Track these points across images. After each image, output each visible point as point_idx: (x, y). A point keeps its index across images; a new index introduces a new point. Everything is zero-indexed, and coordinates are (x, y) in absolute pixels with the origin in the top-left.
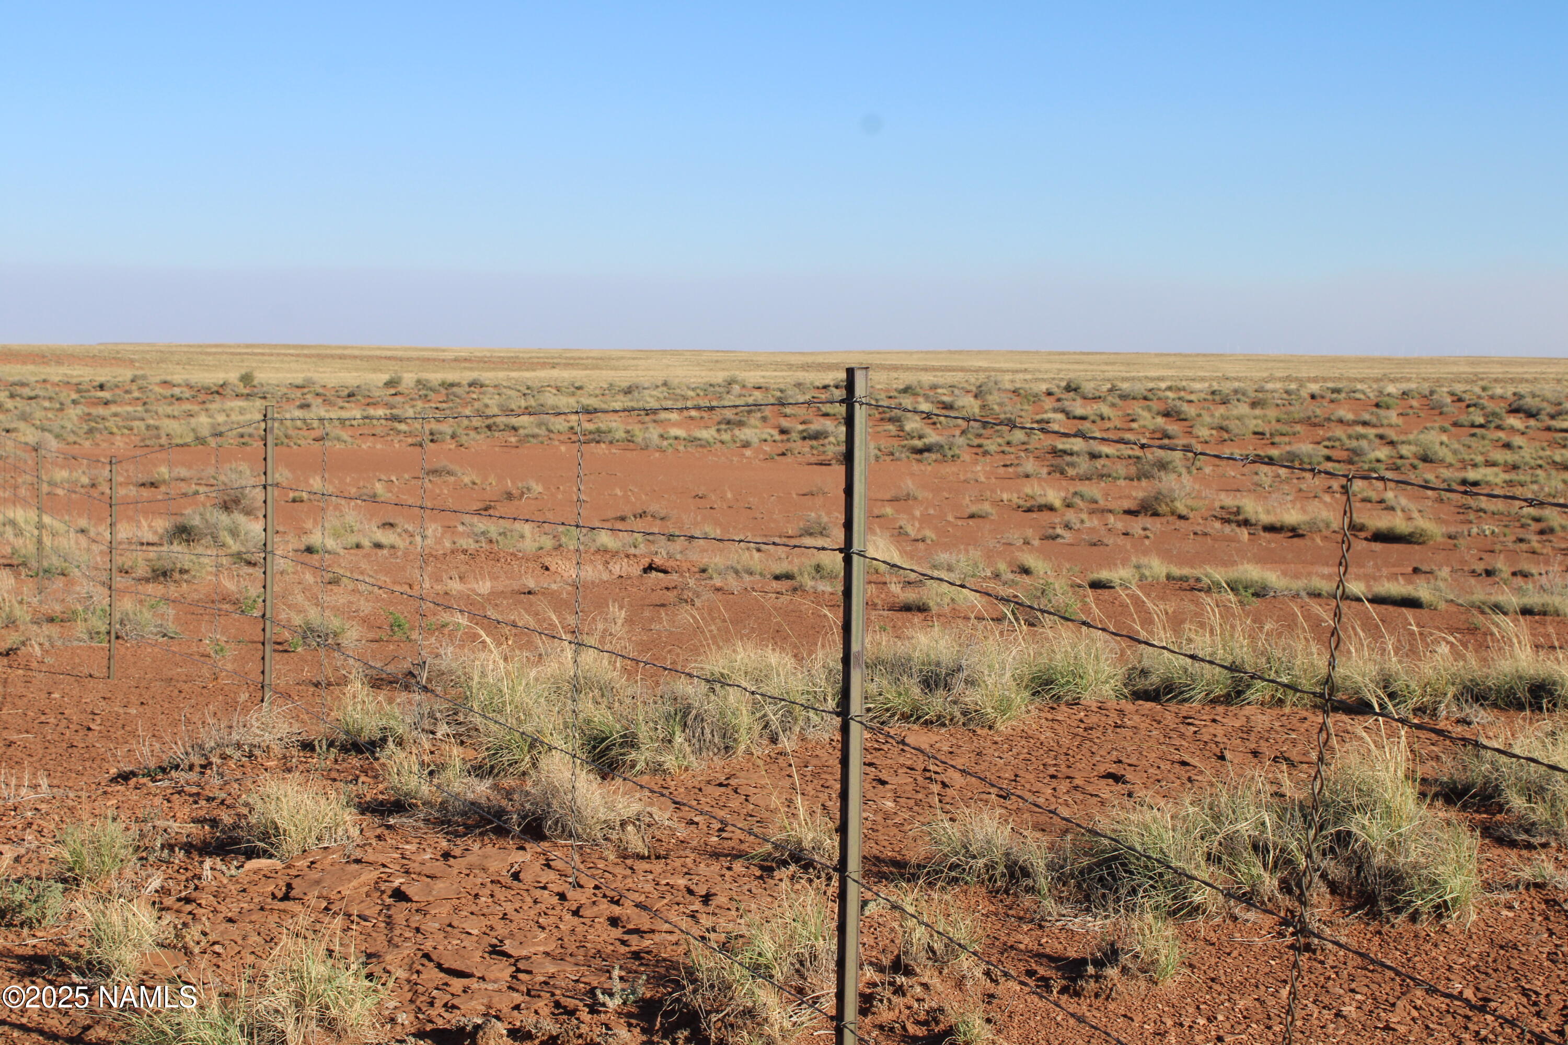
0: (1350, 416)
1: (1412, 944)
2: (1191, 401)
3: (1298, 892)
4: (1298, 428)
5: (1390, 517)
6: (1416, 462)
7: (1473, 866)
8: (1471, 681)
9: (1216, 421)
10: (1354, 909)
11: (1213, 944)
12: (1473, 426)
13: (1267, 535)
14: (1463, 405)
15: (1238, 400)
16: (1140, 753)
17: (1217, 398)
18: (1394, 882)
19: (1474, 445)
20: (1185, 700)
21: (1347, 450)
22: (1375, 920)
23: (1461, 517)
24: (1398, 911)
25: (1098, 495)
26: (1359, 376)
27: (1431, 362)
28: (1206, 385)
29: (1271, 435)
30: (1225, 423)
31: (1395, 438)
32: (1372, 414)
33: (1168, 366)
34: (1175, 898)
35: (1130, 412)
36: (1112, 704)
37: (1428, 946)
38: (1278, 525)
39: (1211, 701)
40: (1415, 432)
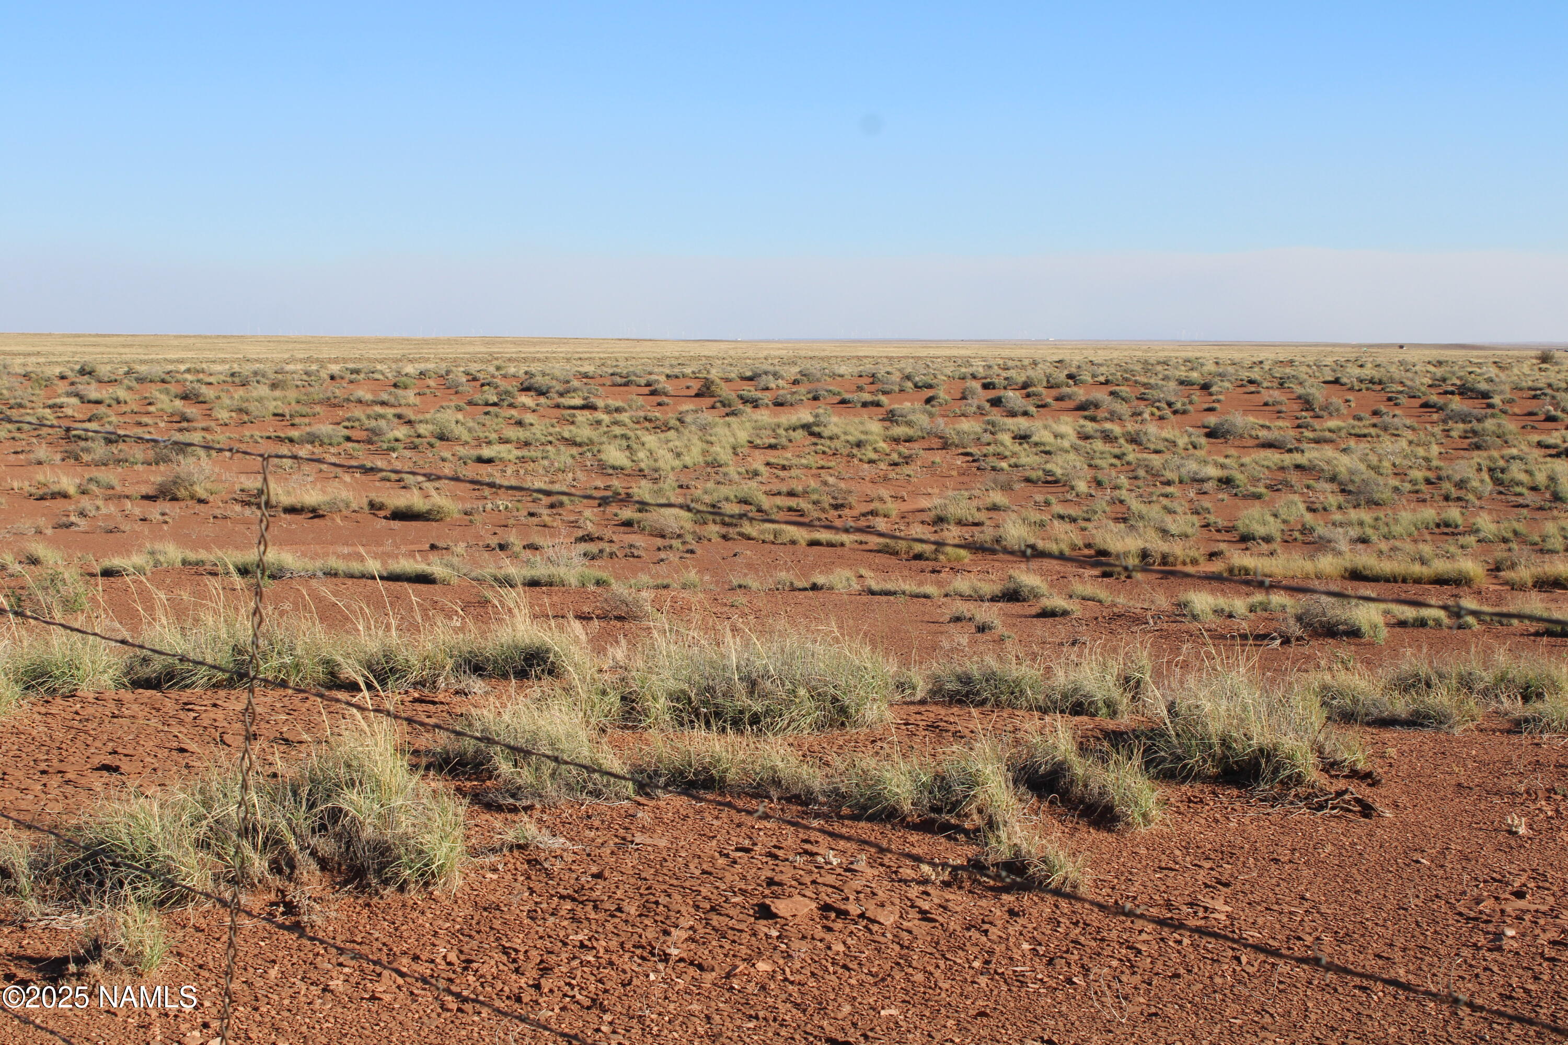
0: (369, 397)
1: (400, 913)
2: (210, 384)
3: (288, 871)
4: (318, 409)
5: (408, 496)
6: (433, 440)
7: (459, 832)
8: (470, 652)
9: (235, 403)
10: (345, 883)
11: (203, 930)
12: (487, 404)
13: (288, 516)
14: (478, 384)
15: (258, 382)
16: (138, 743)
17: (237, 380)
18: (382, 854)
19: (488, 423)
20: (187, 686)
21: (366, 430)
22: (363, 892)
23: (477, 493)
24: (386, 882)
25: (115, 482)
26: (378, 356)
27: (449, 342)
28: (227, 367)
29: (291, 416)
30: (245, 405)
31: (413, 418)
32: (390, 394)
33: (187, 348)
34: (163, 887)
35: (147, 395)
36: (110, 694)
37: (415, 914)
38: (299, 506)
39: (214, 685)
40: (432, 411)
